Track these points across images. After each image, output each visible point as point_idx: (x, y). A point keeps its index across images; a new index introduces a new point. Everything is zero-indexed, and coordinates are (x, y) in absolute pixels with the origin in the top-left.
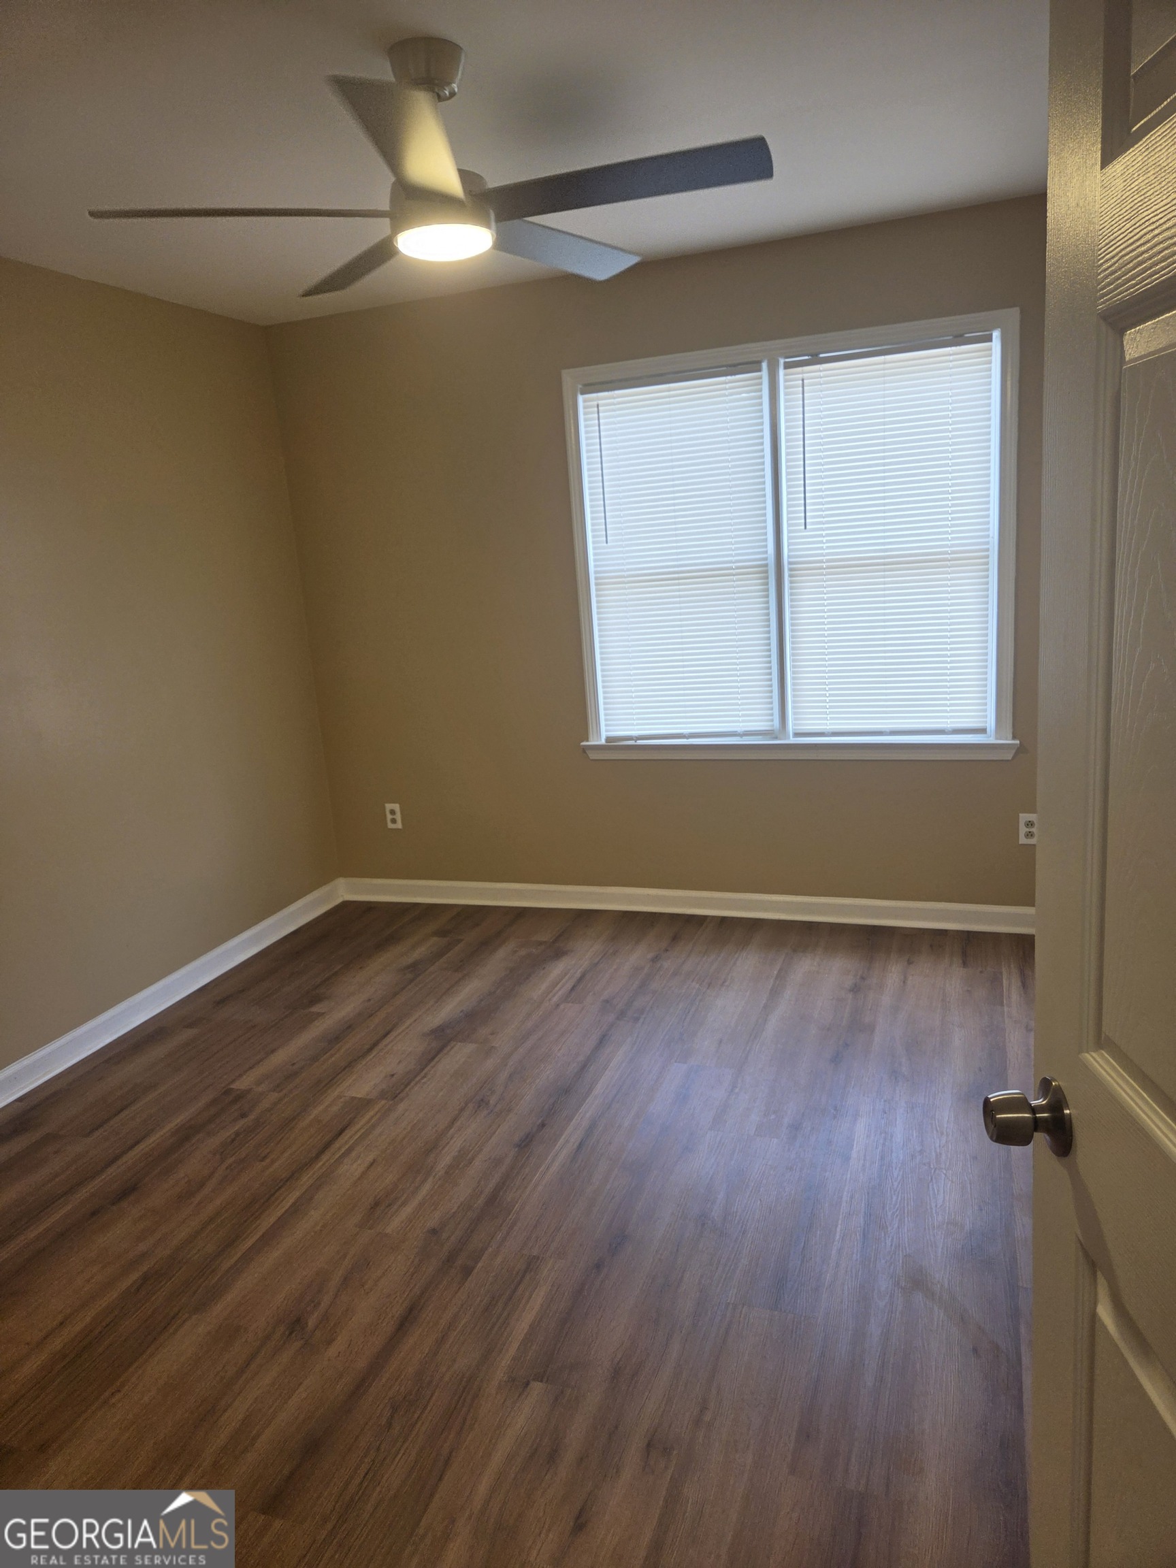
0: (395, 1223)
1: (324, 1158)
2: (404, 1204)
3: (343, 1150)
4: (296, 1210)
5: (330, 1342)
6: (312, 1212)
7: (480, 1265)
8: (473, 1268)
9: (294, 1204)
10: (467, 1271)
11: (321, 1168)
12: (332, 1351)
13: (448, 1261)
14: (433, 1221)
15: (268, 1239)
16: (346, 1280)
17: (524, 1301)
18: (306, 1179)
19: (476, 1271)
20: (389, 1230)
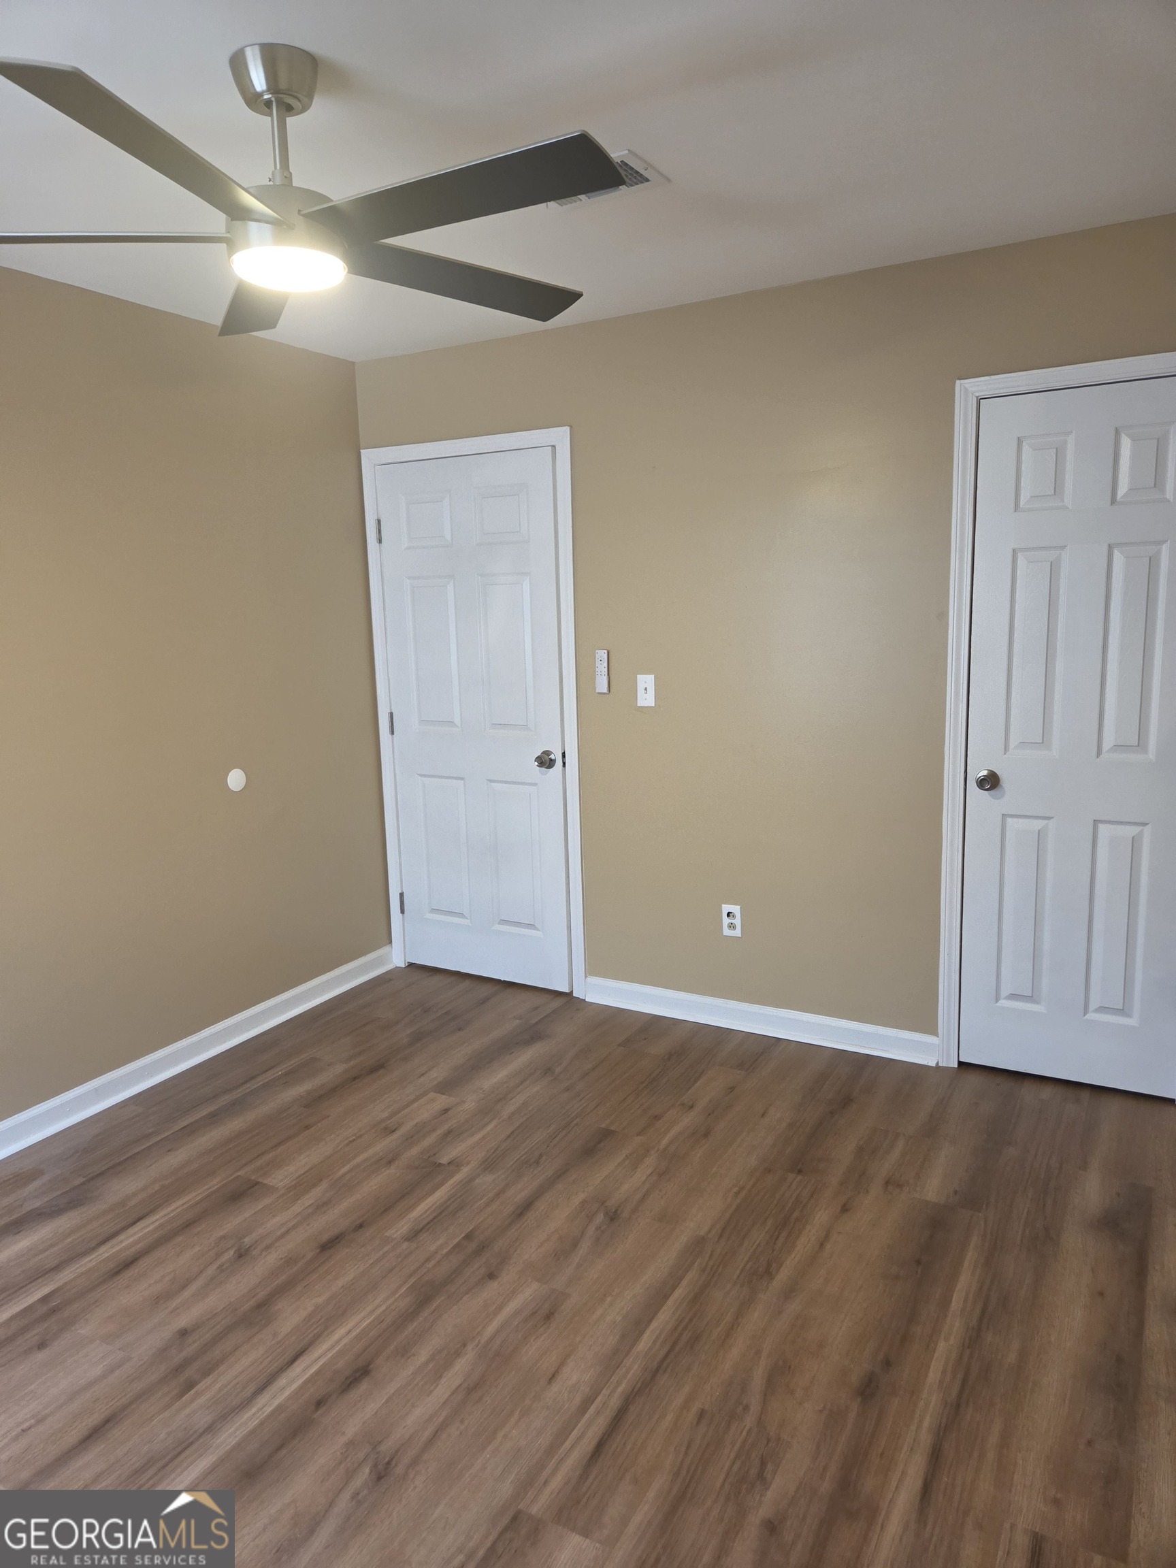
0: (529, 1293)
1: (615, 1402)
2: (517, 1312)
3: (592, 1409)
4: (637, 1325)
5: (584, 1202)
6: (619, 1318)
7: (457, 1240)
8: (463, 1238)
9: (642, 1333)
10: (469, 1237)
11: (619, 1383)
12: (582, 1196)
13: (483, 1247)
14: (493, 1287)
15: (660, 1296)
16: (575, 1244)
17: (432, 1209)
18: (633, 1368)
19: (463, 1235)
20: (535, 1285)
